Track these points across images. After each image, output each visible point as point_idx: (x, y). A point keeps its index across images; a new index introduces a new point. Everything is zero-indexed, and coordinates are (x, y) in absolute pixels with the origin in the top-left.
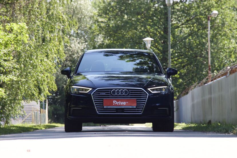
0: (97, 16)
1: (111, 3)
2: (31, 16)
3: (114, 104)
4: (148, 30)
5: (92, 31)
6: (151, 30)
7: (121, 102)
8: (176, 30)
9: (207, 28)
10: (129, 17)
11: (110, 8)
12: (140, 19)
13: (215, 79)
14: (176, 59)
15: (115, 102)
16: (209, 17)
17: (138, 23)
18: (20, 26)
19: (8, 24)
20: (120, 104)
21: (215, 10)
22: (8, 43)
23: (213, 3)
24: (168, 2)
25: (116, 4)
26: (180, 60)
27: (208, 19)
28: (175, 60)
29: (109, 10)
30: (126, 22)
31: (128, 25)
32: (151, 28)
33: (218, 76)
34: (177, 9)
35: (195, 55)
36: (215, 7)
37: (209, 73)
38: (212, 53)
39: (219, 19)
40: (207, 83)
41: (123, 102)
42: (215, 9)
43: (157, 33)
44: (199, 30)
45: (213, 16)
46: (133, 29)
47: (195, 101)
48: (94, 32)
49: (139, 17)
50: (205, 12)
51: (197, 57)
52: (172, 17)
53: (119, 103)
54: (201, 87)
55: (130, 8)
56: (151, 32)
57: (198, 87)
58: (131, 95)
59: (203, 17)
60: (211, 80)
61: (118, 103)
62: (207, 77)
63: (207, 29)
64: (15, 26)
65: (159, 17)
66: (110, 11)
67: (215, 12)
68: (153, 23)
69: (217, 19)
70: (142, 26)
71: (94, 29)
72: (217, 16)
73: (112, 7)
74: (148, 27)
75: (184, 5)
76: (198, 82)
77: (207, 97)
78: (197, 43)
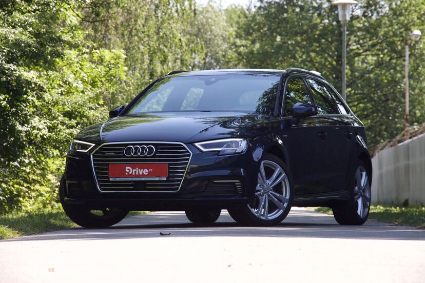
0: (234, 36)
1: (256, 17)
2: (133, 38)
3: (127, 174)
4: (313, 58)
5: (227, 60)
6: (317, 58)
7: (139, 170)
8: (357, 59)
9: (404, 56)
10: (284, 39)
11: (255, 25)
12: (299, 43)
13: (416, 135)
14: (356, 103)
15: (128, 169)
16: (406, 40)
17: (298, 48)
18: (114, 54)
19: (97, 51)
20: (137, 174)
21: (417, 29)
22: (97, 79)
23: (414, 18)
24: (343, 18)
25: (264, 19)
26: (362, 105)
27: (406, 44)
28: (354, 106)
29: (252, 28)
30: (280, 47)
31: (282, 52)
32: (318, 57)
33: (420, 131)
34: (357, 27)
35: (385, 98)
36: (417, 25)
37: (407, 126)
38: (410, 95)
39: (423, 43)
40: (402, 142)
41: (142, 170)
42: (417, 27)
43: (327, 63)
44: (391, 59)
45: (413, 38)
46: (289, 58)
47: (384, 169)
48: (230, 62)
49: (299, 39)
50: (401, 33)
51: (387, 100)
52: (349, 40)
53: (135, 172)
54: (393, 147)
55: (285, 26)
56: (316, 62)
57: (388, 148)
58: (160, 157)
59: (398, 39)
60: (409, 137)
61: (134, 170)
62: (403, 133)
63: (404, 58)
64: (107, 54)
65: (330, 39)
66: (254, 30)
67: (417, 32)
68: (320, 49)
69: (419, 43)
70: (303, 53)
71: (229, 57)
72: (420, 38)
73: (258, 24)
74: (313, 55)
75: (368, 22)
76: (388, 140)
77: (402, 163)
78: (388, 80)
